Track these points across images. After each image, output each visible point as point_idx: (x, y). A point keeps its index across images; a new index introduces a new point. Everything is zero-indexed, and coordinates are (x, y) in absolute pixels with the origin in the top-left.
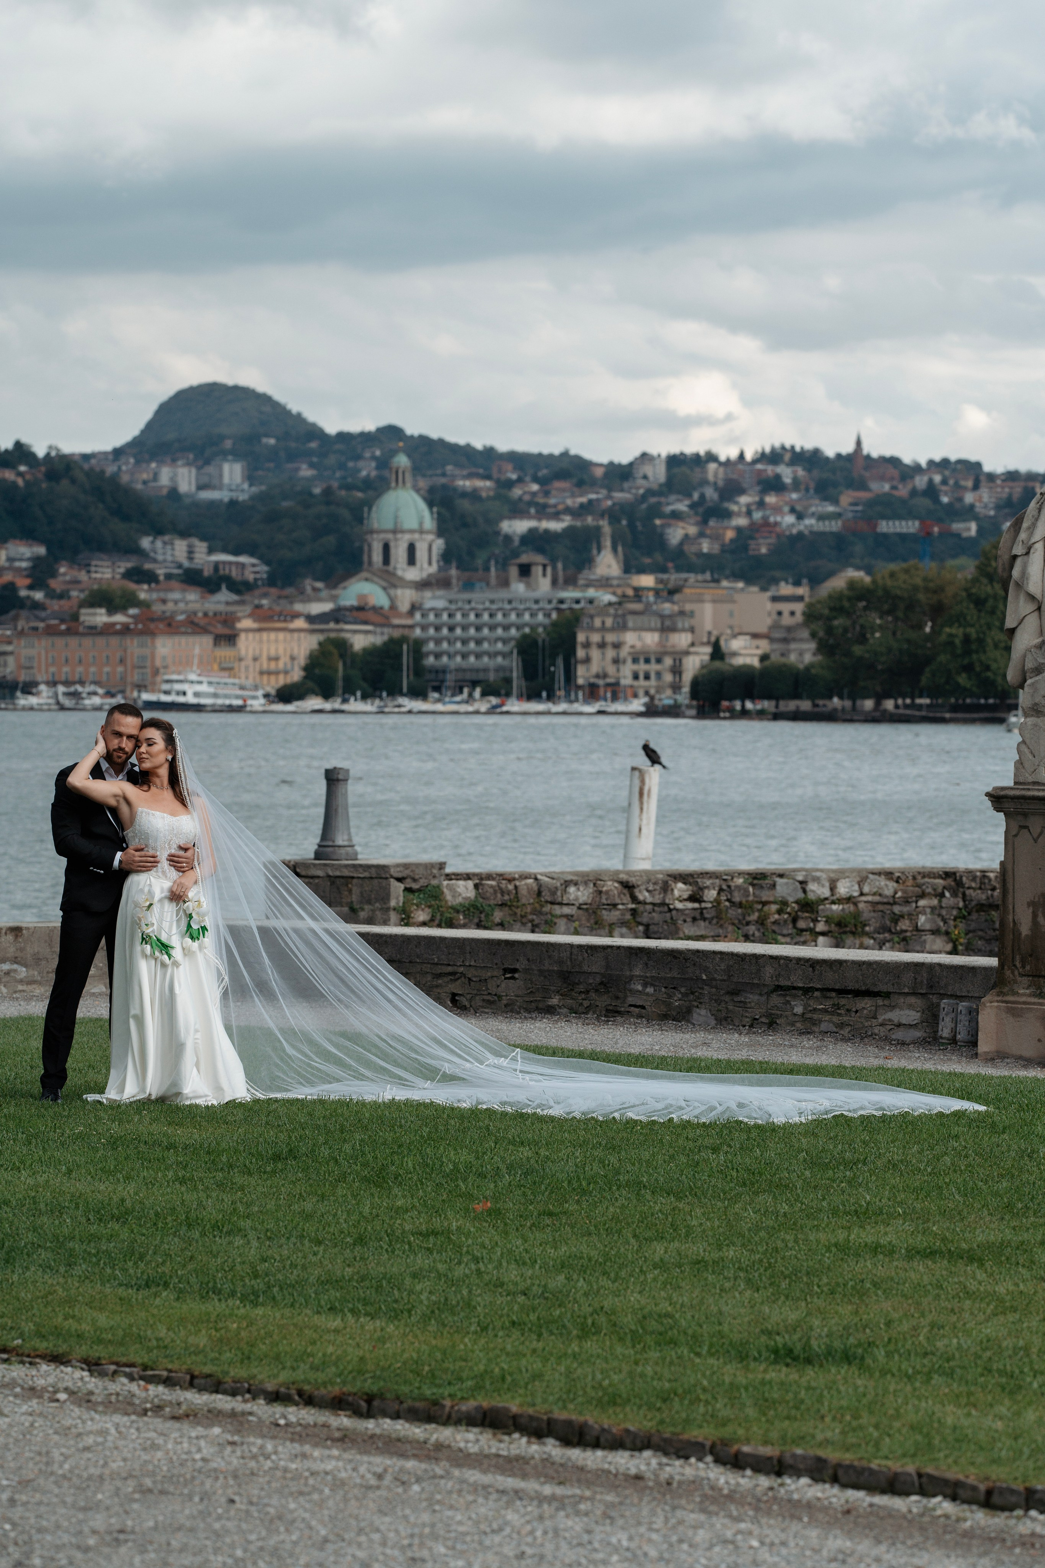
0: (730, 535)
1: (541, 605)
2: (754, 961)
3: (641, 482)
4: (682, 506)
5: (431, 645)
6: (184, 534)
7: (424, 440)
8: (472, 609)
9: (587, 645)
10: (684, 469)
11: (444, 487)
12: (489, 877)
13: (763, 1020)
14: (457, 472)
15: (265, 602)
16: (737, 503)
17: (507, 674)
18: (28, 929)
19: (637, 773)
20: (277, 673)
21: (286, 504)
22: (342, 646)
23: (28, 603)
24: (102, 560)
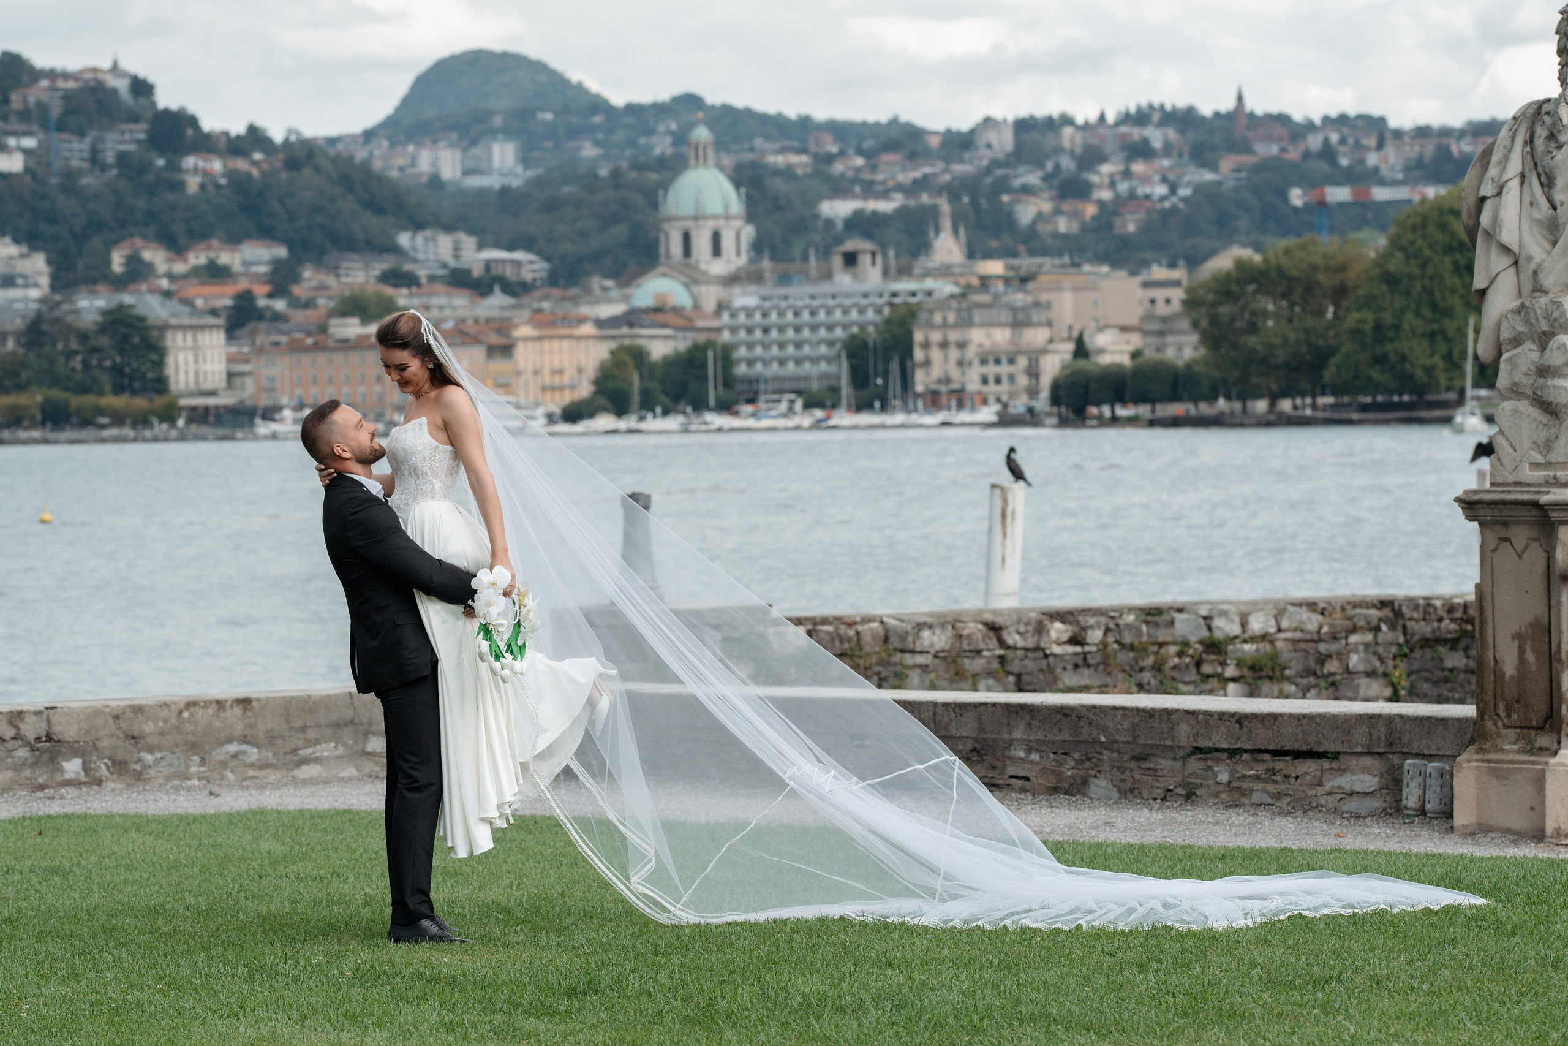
0: (1090, 210)
1: (870, 300)
2: (1165, 717)
3: (984, 152)
4: (1033, 178)
5: (742, 352)
6: (449, 228)
7: (728, 111)
8: (790, 307)
9: (926, 345)
10: (1035, 135)
11: (754, 165)
12: (825, 621)
13: (1180, 791)
14: (767, 146)
15: (546, 305)
16: (1097, 173)
17: (833, 382)
18: (258, 700)
19: (997, 492)
20: (561, 389)
21: (567, 189)
22: (639, 356)
23: (268, 314)
24: (353, 261)
